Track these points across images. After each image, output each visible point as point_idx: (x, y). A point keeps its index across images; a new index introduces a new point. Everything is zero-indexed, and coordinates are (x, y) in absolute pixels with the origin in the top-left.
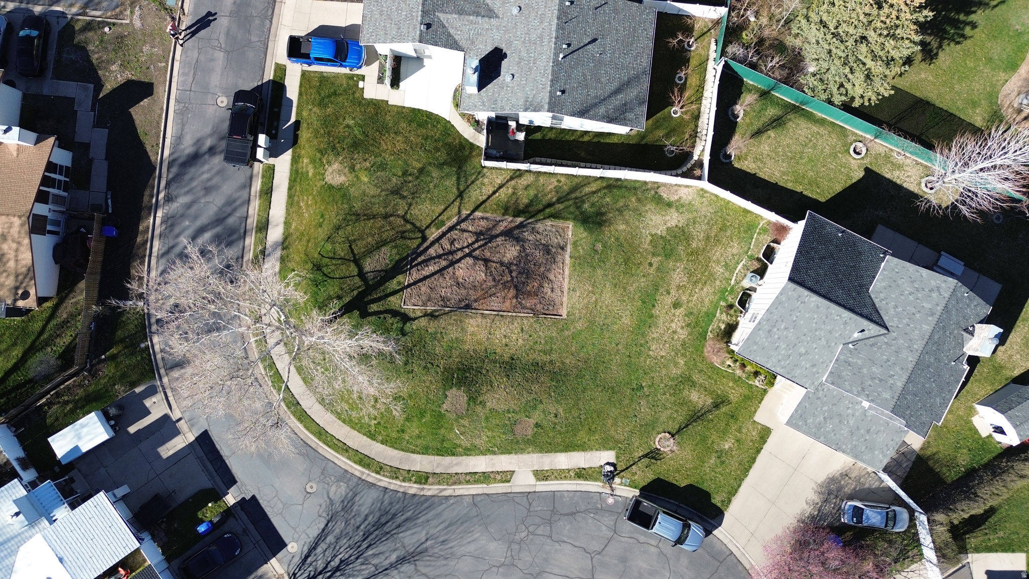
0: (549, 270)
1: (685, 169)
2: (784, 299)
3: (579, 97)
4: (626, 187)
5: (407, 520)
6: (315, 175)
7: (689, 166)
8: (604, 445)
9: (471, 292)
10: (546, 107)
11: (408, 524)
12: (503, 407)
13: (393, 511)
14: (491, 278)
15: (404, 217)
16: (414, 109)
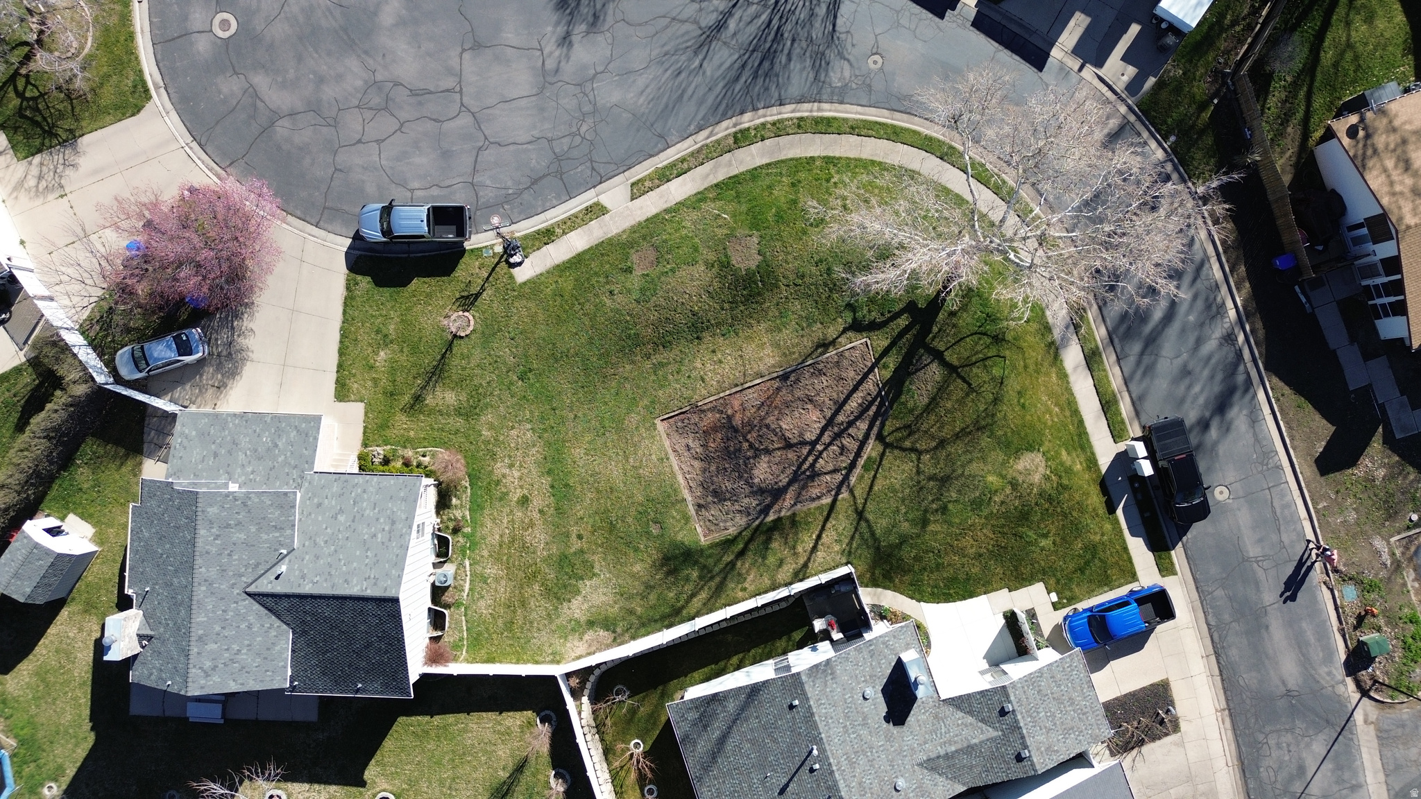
0: (704, 471)
1: (592, 678)
2: (394, 572)
3: (768, 709)
4: (656, 621)
5: (737, 78)
6: (1058, 454)
7: (589, 685)
8: (534, 284)
9: (790, 398)
10: (804, 678)
11: (733, 73)
12: (683, 273)
13: (760, 81)
14: (773, 426)
15: (919, 453)
16: (971, 597)
